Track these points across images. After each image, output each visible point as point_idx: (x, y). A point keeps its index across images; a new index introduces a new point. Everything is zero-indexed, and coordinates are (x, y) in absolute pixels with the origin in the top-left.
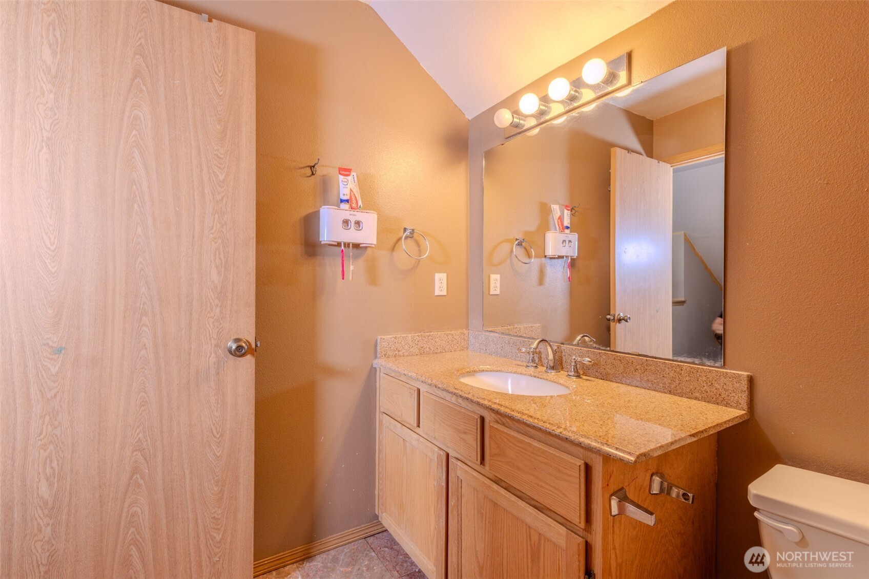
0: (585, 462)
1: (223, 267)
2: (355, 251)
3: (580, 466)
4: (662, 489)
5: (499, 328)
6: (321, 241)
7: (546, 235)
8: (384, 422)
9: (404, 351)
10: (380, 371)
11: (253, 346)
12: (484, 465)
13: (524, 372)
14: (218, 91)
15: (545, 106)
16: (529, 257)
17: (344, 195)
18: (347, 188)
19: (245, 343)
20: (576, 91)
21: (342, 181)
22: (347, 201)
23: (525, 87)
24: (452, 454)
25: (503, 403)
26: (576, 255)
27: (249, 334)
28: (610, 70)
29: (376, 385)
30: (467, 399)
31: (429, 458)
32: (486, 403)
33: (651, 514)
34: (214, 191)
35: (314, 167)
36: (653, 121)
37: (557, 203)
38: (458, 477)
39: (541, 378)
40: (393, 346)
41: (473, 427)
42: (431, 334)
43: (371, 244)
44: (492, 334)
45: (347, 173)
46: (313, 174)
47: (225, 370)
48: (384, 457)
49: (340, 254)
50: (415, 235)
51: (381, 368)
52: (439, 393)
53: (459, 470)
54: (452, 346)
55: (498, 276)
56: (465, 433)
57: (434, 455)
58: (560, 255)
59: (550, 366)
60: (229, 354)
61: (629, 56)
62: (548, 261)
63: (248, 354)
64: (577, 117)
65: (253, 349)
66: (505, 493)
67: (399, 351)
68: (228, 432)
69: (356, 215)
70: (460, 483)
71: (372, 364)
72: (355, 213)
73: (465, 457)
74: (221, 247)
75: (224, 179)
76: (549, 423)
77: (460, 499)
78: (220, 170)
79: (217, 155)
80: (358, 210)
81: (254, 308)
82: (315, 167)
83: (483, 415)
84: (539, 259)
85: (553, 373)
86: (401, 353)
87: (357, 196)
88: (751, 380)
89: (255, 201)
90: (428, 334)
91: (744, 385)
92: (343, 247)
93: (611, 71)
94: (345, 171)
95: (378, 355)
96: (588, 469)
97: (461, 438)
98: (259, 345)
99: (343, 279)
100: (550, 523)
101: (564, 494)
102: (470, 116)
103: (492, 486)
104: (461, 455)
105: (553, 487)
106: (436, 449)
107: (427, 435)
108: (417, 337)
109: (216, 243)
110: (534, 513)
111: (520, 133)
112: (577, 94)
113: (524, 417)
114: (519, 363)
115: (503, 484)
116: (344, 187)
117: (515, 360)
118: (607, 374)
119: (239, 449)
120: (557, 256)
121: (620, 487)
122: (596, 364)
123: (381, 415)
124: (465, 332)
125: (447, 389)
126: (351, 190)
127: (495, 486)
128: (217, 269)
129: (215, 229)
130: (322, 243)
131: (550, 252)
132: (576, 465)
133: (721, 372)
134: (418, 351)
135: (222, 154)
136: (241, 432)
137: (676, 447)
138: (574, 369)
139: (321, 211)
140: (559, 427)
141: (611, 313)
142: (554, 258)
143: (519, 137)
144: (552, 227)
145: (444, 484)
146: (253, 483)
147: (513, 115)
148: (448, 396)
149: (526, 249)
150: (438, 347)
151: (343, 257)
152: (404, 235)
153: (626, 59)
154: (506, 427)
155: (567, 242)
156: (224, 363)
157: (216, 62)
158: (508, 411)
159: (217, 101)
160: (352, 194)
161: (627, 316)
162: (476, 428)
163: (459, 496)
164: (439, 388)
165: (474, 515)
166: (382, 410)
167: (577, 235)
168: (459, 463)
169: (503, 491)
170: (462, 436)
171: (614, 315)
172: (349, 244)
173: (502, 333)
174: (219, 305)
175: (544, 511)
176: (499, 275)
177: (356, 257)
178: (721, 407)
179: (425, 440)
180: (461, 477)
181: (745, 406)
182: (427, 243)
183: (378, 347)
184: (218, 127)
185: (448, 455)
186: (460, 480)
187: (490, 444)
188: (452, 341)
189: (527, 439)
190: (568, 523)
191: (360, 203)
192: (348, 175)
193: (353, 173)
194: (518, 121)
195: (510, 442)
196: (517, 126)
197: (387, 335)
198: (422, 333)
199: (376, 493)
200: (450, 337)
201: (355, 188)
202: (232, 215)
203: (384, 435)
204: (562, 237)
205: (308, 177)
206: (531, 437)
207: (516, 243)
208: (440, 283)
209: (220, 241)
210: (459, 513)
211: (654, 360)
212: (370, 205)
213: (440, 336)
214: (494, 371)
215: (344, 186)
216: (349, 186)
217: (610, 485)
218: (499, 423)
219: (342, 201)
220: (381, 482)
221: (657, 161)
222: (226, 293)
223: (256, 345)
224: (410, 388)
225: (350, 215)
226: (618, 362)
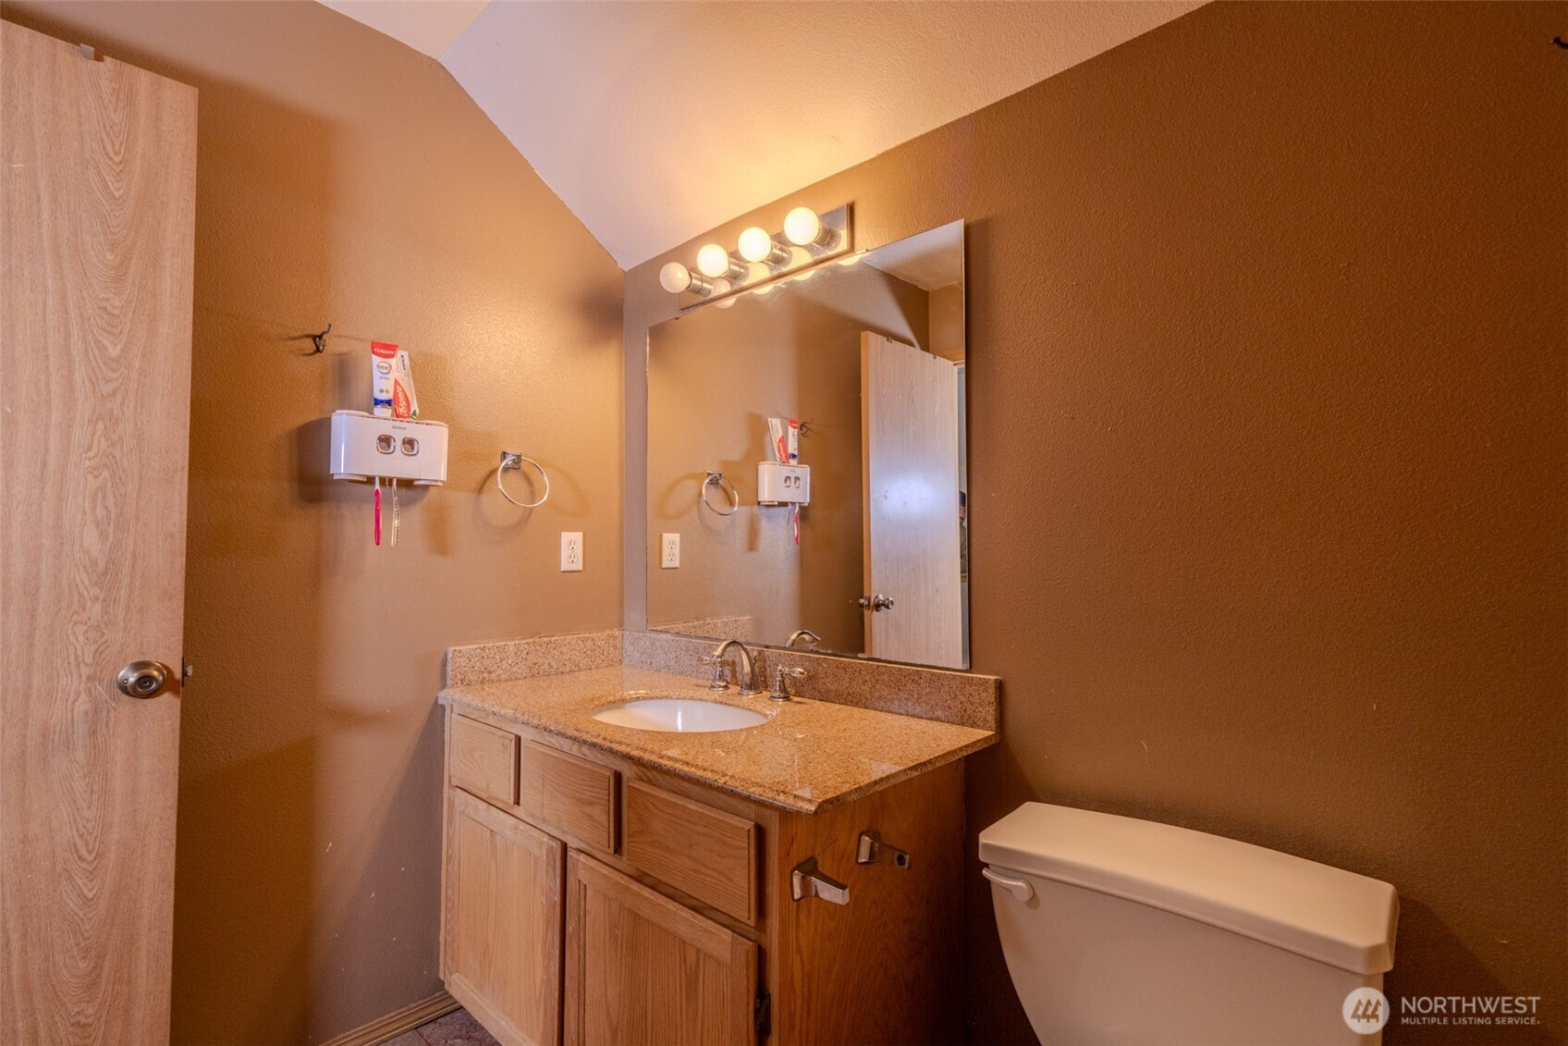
0: (756, 824)
1: (112, 525)
2: (404, 491)
3: (749, 830)
4: (872, 855)
5: (679, 625)
6: (333, 475)
7: (759, 467)
8: (457, 802)
9: (500, 671)
10: (452, 711)
11: (178, 675)
12: (620, 854)
13: (705, 696)
14: (112, 189)
15: (738, 265)
16: (732, 503)
17: (382, 391)
18: (388, 379)
19: (158, 669)
20: (781, 249)
21: (378, 366)
22: (389, 402)
23: (705, 235)
24: (573, 843)
25: (649, 747)
26: (808, 500)
27: (167, 651)
28: (825, 225)
29: (443, 736)
30: (594, 745)
31: (535, 856)
32: (623, 749)
33: (843, 887)
34: (97, 377)
35: (320, 337)
36: (928, 292)
37: (778, 416)
38: (579, 881)
39: (730, 705)
40: (478, 664)
41: (602, 792)
42: (553, 639)
43: (437, 481)
44: (663, 636)
45: (388, 352)
46: (318, 350)
47: (111, 725)
48: (456, 868)
49: (373, 499)
50: (523, 465)
51: (454, 704)
52: (550, 739)
53: (583, 868)
54: (593, 659)
55: (676, 537)
56: (591, 804)
57: (542, 849)
58: (781, 500)
59: (746, 684)
60: (120, 692)
61: (851, 209)
62: (764, 510)
63: (165, 691)
64: (783, 289)
65: (177, 681)
66: (650, 894)
67: (489, 673)
68: (114, 848)
69: (405, 429)
70: (582, 891)
71: (437, 698)
72: (404, 424)
73: (591, 846)
74: (110, 485)
75: (120, 356)
76: (712, 771)
77: (582, 920)
78: (111, 338)
79: (106, 309)
80: (411, 420)
81: (181, 603)
82: (324, 337)
83: (619, 769)
84: (749, 507)
85: (751, 694)
86: (494, 676)
87: (408, 394)
88: (1000, 687)
89: (189, 400)
90: (548, 639)
91: (991, 695)
92: (377, 486)
93: (827, 226)
94: (387, 349)
95: (449, 682)
96: (760, 832)
97: (584, 813)
98: (190, 672)
99: (378, 544)
100: (710, 929)
101: (728, 878)
102: (626, 264)
103: (630, 886)
104: (588, 844)
105: (714, 869)
106: (545, 839)
107: (533, 816)
108: (526, 646)
109: (96, 477)
110: (689, 917)
111: (703, 303)
112: (784, 255)
113: (677, 765)
114: (700, 682)
115: (648, 880)
116: (381, 378)
117: (697, 678)
118: (828, 691)
119: (139, 880)
120: (776, 503)
121: (809, 856)
122: (811, 678)
123: (451, 791)
124: (617, 633)
125: (563, 731)
126: (396, 382)
127: (635, 886)
128: (97, 527)
129: (95, 449)
130: (335, 478)
131: (765, 496)
132: (743, 829)
133: (966, 678)
134: (528, 670)
135: (117, 308)
136: (144, 845)
137: (882, 788)
138: (780, 687)
139: (333, 418)
140: (724, 775)
141: (865, 595)
142: (774, 506)
143: (701, 309)
144: (769, 454)
145: (557, 898)
146: (169, 947)
147: (690, 275)
148: (566, 745)
149: (724, 490)
150: (566, 662)
151: (377, 504)
152: (503, 464)
153: (845, 213)
154: (653, 785)
155: (793, 480)
156: (108, 712)
157: (108, 135)
158: (654, 758)
159: (108, 208)
160: (399, 389)
161: (888, 599)
162: (606, 792)
163: (582, 913)
164: (550, 731)
165: (605, 942)
166: (455, 782)
167: (809, 469)
168: (582, 858)
169: (647, 892)
170: (587, 809)
171: (870, 598)
172: (391, 480)
173: (676, 633)
174: (101, 598)
175: (706, 913)
176: (678, 535)
177: (405, 504)
178: (965, 728)
179: (528, 826)
180: (584, 881)
181: (993, 725)
182: (546, 478)
183: (449, 667)
184: (110, 257)
185: (565, 847)
186: (582, 887)
187: (628, 817)
188: (593, 650)
189: (680, 801)
190: (737, 924)
191: (415, 407)
192: (392, 356)
193: (399, 353)
194: (699, 283)
195: (657, 808)
196: (698, 291)
197: (468, 644)
198: (536, 639)
199: (442, 939)
200: (589, 644)
201: (406, 378)
202: (136, 424)
203: (457, 827)
204: (785, 471)
205: (308, 355)
206: (688, 797)
207: (707, 481)
208: (571, 549)
209: (106, 473)
210: (582, 943)
211: (888, 665)
212: (433, 409)
213: (569, 643)
214: (657, 698)
215: (381, 375)
216: (392, 377)
217: (792, 854)
218: (643, 781)
219: (377, 402)
220: (449, 916)
221: (932, 356)
222: (117, 575)
223: (184, 674)
224: (503, 737)
225: (394, 427)
226: (841, 671)
